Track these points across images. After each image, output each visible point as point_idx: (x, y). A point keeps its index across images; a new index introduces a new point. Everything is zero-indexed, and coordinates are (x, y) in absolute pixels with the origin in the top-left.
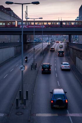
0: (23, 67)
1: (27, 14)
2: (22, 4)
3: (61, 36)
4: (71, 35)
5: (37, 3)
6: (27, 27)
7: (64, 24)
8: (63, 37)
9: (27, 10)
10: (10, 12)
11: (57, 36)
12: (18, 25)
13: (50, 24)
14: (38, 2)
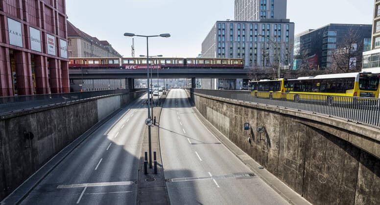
0: (150, 121)
1: (133, 50)
2: (147, 37)
3: (177, 79)
4: (195, 78)
5: (168, 36)
6: (135, 67)
7: (189, 62)
8: (179, 81)
9: (133, 44)
10: (107, 46)
11: (171, 80)
12: (123, 64)
13: (169, 62)
14: (169, 34)
